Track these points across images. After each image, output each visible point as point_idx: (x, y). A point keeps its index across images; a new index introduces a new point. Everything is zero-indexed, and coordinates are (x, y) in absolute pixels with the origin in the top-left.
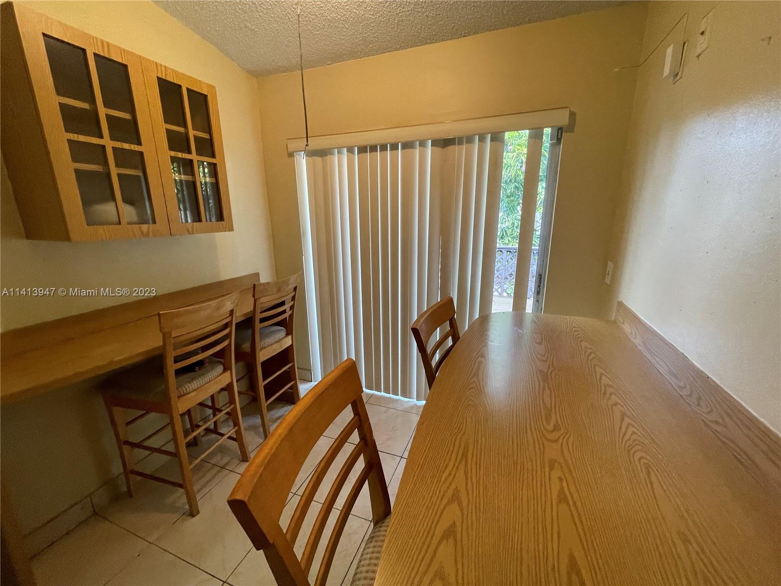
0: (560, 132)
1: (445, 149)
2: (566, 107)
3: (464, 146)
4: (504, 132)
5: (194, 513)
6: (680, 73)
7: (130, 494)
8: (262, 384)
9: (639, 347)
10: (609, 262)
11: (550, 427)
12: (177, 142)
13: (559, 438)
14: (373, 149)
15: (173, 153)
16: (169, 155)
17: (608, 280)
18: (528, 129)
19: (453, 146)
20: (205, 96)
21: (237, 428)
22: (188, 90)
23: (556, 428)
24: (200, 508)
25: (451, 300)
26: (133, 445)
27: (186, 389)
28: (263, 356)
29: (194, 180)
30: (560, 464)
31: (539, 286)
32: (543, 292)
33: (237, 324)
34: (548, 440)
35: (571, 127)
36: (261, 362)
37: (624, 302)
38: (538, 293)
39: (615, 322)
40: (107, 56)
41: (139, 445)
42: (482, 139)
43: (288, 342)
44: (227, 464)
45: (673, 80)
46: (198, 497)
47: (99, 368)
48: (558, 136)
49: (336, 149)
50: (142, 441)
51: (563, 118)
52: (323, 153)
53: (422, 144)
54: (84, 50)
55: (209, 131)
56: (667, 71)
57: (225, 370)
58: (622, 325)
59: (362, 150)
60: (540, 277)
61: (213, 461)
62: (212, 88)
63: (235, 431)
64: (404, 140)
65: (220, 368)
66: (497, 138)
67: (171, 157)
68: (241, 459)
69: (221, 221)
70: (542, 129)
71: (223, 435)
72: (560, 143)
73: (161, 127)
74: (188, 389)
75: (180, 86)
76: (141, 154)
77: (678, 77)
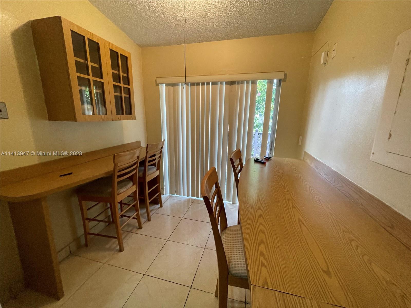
0: (280, 81)
1: (231, 86)
2: (283, 71)
3: (240, 85)
4: (257, 80)
5: (122, 250)
6: (327, 63)
7: (86, 245)
8: (147, 192)
9: (313, 168)
10: (300, 136)
11: (286, 191)
12: (116, 78)
13: (289, 193)
14: (198, 84)
15: (114, 83)
16: (113, 84)
17: (300, 144)
18: (268, 80)
19: (236, 85)
20: (127, 57)
21: (137, 212)
22: (121, 54)
23: (288, 191)
24: (124, 248)
25: (240, 150)
26: (90, 220)
27: (120, 191)
28: (148, 179)
29: (121, 95)
30: (291, 199)
31: (271, 147)
32: (273, 149)
33: (140, 162)
34: (286, 194)
35: (285, 80)
36: (147, 181)
37: (307, 152)
38: (271, 150)
39: (303, 160)
40: (92, 39)
41: (93, 220)
42: (248, 82)
43: (157, 173)
44: (131, 230)
45: (324, 65)
46: (124, 242)
47: (88, 179)
48: (279, 83)
49: (180, 84)
50: (95, 217)
51: (282, 76)
52: (174, 85)
53: (221, 83)
54: (84, 37)
55: (128, 73)
56: (322, 62)
57: (133, 184)
58: (306, 161)
59: (193, 84)
60: (272, 143)
61: (124, 229)
62: (129, 54)
63: (137, 214)
64: (213, 81)
65: (131, 183)
66: (254, 82)
67: (114, 85)
68: (138, 228)
69: (131, 115)
70: (273, 79)
71: (130, 217)
72: (280, 86)
73: (111, 71)
74: (120, 192)
75: (117, 53)
76: (102, 83)
77: (326, 64)
